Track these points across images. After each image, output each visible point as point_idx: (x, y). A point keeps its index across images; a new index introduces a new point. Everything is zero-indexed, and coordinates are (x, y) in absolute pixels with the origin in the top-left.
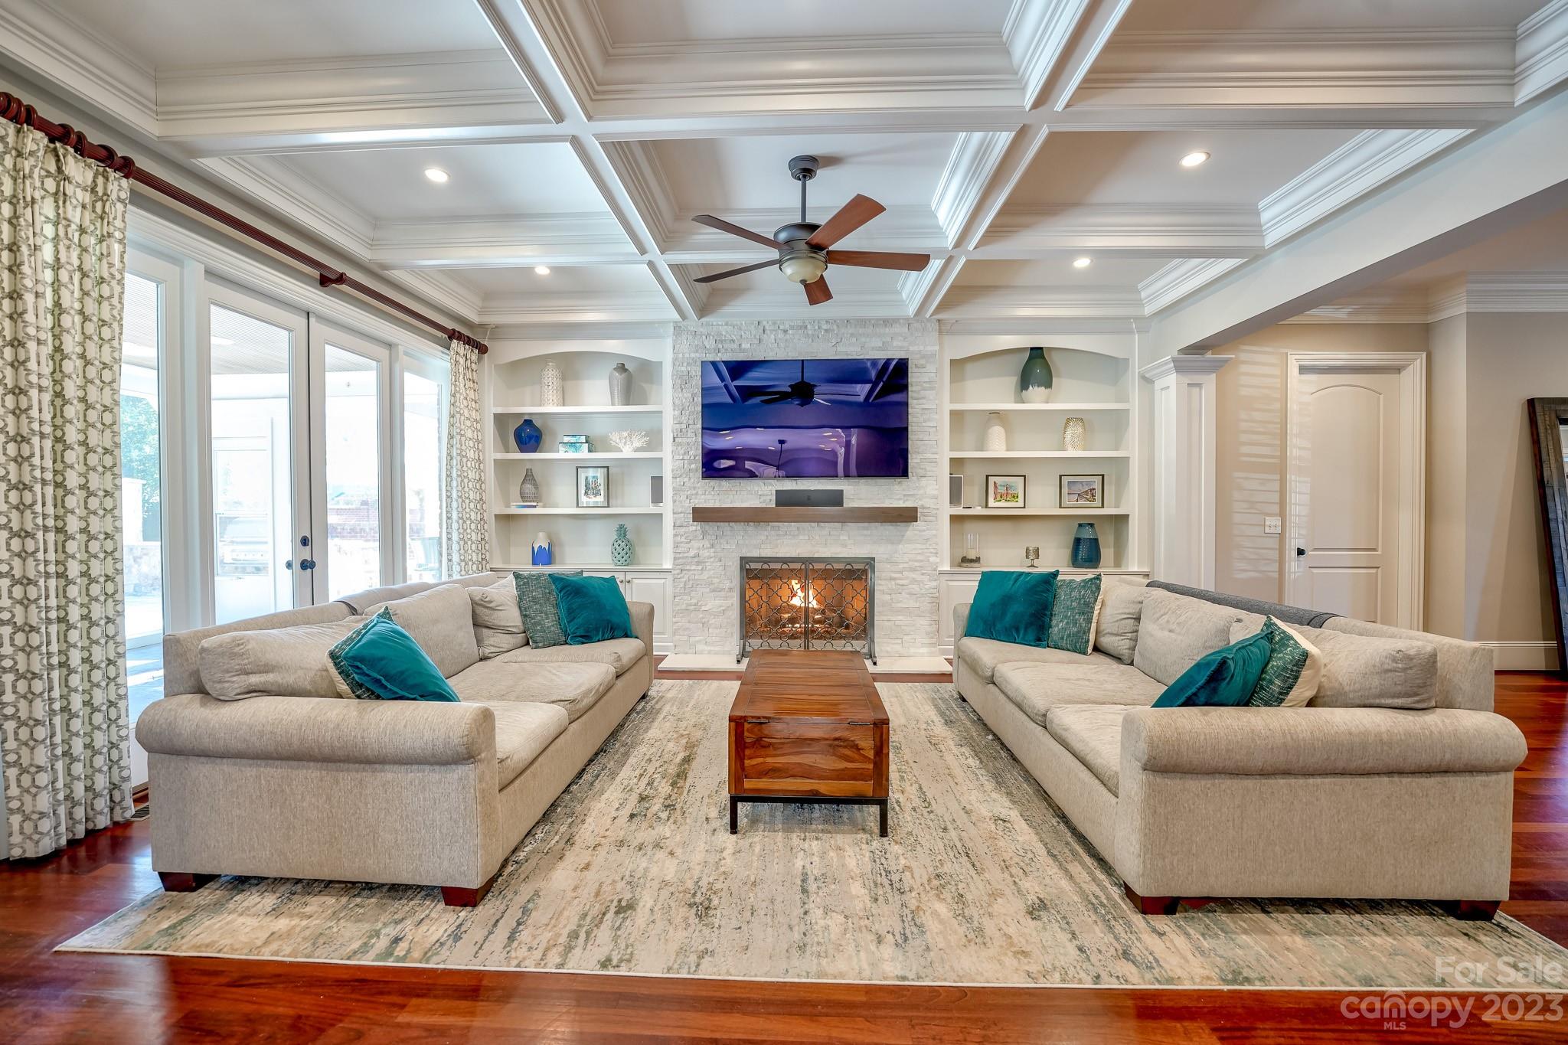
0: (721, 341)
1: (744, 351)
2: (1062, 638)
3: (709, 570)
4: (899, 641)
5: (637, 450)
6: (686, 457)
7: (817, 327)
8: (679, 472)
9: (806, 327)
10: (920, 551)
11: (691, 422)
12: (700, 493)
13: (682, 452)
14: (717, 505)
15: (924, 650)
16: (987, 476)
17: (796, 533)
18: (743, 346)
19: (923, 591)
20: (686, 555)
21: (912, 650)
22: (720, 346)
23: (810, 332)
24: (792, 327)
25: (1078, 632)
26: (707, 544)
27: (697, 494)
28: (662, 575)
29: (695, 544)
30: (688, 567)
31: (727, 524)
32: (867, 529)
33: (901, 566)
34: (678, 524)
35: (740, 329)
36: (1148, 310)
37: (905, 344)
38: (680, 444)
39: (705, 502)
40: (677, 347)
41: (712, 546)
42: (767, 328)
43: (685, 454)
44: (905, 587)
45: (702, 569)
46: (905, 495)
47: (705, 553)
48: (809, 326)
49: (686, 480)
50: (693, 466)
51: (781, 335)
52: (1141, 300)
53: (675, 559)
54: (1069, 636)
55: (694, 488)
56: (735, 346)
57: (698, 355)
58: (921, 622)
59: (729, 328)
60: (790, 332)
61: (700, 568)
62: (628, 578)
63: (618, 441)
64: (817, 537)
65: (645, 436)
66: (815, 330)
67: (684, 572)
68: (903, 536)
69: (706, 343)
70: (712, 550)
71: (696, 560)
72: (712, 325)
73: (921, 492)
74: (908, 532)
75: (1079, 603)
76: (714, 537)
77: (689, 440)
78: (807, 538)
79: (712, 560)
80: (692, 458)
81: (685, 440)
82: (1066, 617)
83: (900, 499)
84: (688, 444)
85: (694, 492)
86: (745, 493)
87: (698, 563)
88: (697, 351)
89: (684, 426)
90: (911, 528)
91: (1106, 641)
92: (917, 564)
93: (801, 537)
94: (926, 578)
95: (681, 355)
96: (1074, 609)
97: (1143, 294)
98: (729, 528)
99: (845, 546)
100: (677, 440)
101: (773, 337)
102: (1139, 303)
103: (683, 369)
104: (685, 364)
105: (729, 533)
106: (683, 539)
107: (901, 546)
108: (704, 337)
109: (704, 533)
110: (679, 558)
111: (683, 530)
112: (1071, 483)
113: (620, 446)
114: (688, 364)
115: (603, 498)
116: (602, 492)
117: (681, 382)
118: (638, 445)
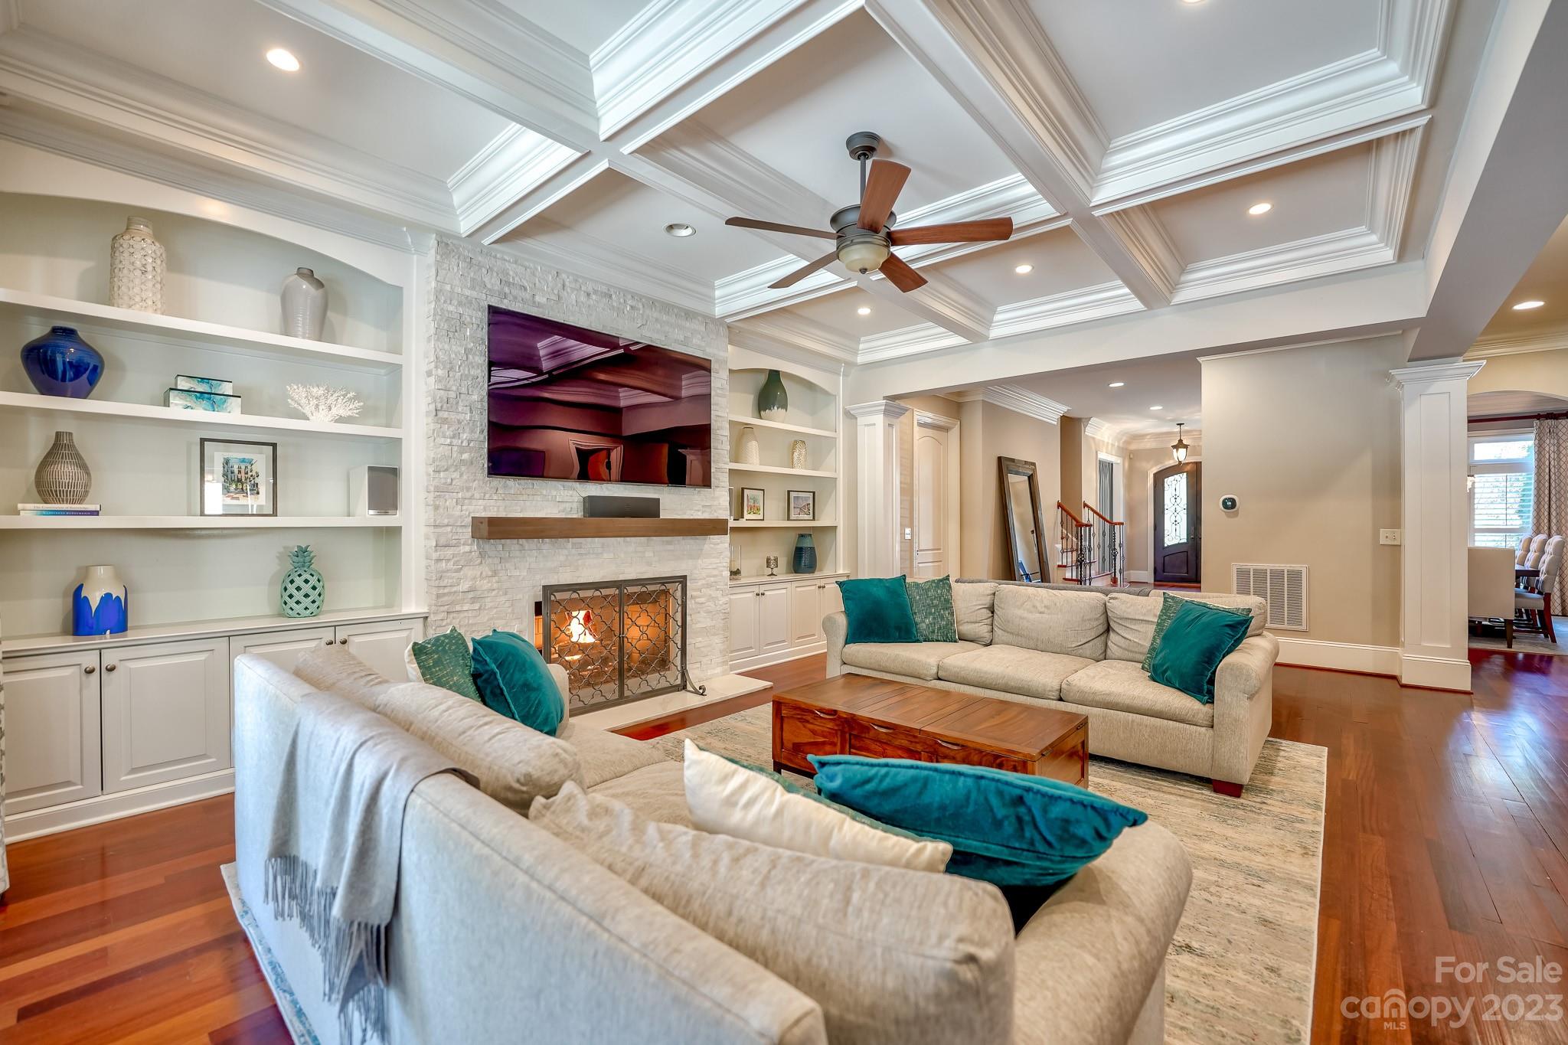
0: (509, 284)
1: (539, 306)
2: (933, 632)
3: (491, 608)
4: (698, 665)
5: (340, 420)
6: (455, 442)
7: (622, 300)
8: (444, 463)
9: (611, 296)
10: (714, 566)
11: (464, 390)
12: (477, 496)
13: (449, 433)
14: (502, 515)
15: (719, 670)
16: (743, 489)
17: (600, 550)
18: (537, 298)
19: (718, 608)
20: (454, 589)
21: (709, 672)
22: (507, 290)
23: (615, 304)
24: (595, 292)
25: (947, 624)
26: (487, 571)
27: (471, 498)
28: (406, 624)
29: (469, 572)
30: (458, 608)
31: (515, 541)
32: (669, 543)
33: (700, 583)
34: (443, 541)
35: (534, 274)
36: (861, 359)
37: (703, 344)
38: (445, 421)
39: (485, 510)
40: (442, 273)
41: (495, 573)
42: (567, 284)
43: (454, 437)
44: (704, 605)
45: (480, 609)
46: (703, 506)
47: (485, 585)
48: (613, 296)
49: (456, 475)
50: (465, 456)
51: (583, 299)
52: (858, 350)
53: (438, 596)
54: (940, 628)
55: (468, 489)
56: (527, 296)
57: (474, 294)
58: (717, 641)
59: (520, 269)
60: (594, 297)
61: (477, 606)
62: (340, 637)
63: (303, 401)
64: (622, 555)
65: (355, 398)
66: (620, 303)
67: (451, 616)
68: (702, 550)
69: (486, 280)
70: (494, 579)
71: (471, 595)
72: (495, 257)
73: (715, 503)
74: (706, 546)
75: (940, 601)
76: (497, 561)
77: (461, 417)
78: (612, 556)
79: (494, 593)
80: (465, 444)
81: (453, 416)
82: (931, 613)
83: (698, 511)
84: (459, 422)
85: (468, 495)
86: (539, 498)
87: (474, 600)
88: (473, 288)
89: (452, 395)
90: (708, 541)
91: (966, 629)
92: (712, 579)
93: (605, 555)
94: (719, 593)
95: (448, 287)
96: (936, 606)
97: (861, 346)
98: (517, 547)
99: (649, 564)
100: (440, 414)
101: (573, 297)
102: (855, 352)
103: (451, 308)
104: (455, 302)
105: (518, 553)
106: (450, 565)
107: (700, 561)
108: (484, 271)
109: (482, 555)
110: (444, 595)
111: (450, 552)
112: (796, 498)
113: (307, 411)
114: (460, 304)
115: (262, 500)
116: (262, 489)
117: (448, 327)
118: (344, 413)
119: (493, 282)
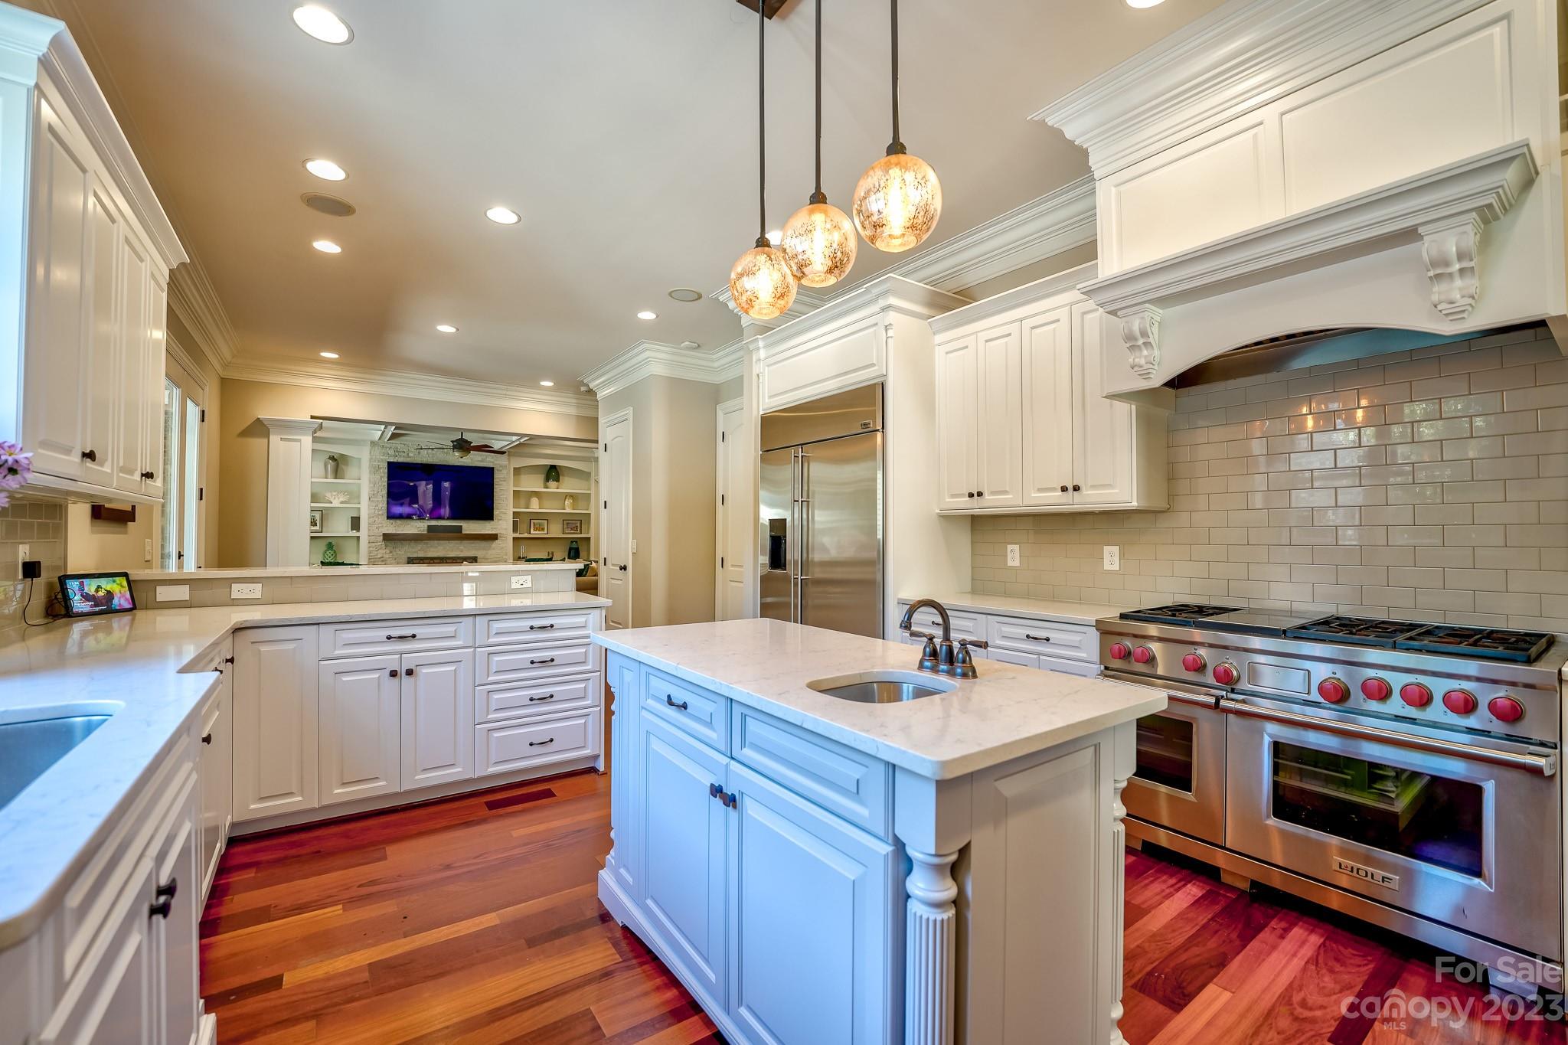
0: (398, 452)
1: (410, 457)
5: (342, 503)
6: (377, 508)
8: (371, 515)
10: (498, 554)
11: (380, 490)
12: (386, 526)
14: (395, 532)
16: (530, 520)
17: (435, 545)
18: (410, 454)
20: (374, 557)
22: (397, 454)
26: (388, 552)
27: (383, 527)
29: (381, 552)
30: (376, 563)
31: (402, 542)
32: (473, 543)
34: (372, 541)
35: (408, 447)
37: (493, 460)
38: (372, 501)
39: (388, 530)
40: (372, 453)
41: (391, 552)
43: (375, 506)
46: (492, 528)
47: (387, 556)
49: (376, 519)
50: (379, 513)
53: (369, 559)
55: (382, 523)
56: (406, 454)
57: (383, 457)
59: (403, 445)
63: (331, 498)
64: (448, 547)
65: (349, 496)
68: (491, 546)
69: (388, 451)
70: (391, 554)
71: (381, 559)
72: (393, 444)
73: (499, 526)
74: (493, 545)
76: (394, 548)
77: (379, 499)
78: (441, 548)
79: (391, 559)
80: (380, 508)
81: (375, 499)
83: (489, 530)
84: (378, 501)
85: (381, 525)
86: (410, 526)
87: (382, 561)
90: (494, 542)
92: (497, 559)
93: (438, 548)
95: (375, 457)
98: (402, 544)
99: (462, 551)
100: (370, 499)
103: (376, 463)
104: (377, 461)
105: (402, 546)
106: (375, 549)
107: (489, 551)
108: (388, 449)
109: (386, 546)
110: (372, 559)
111: (374, 544)
112: (567, 523)
113: (332, 500)
114: (379, 462)
115: (317, 528)
116: (318, 524)
117: (375, 470)
118: (342, 499)
119: (391, 452)
